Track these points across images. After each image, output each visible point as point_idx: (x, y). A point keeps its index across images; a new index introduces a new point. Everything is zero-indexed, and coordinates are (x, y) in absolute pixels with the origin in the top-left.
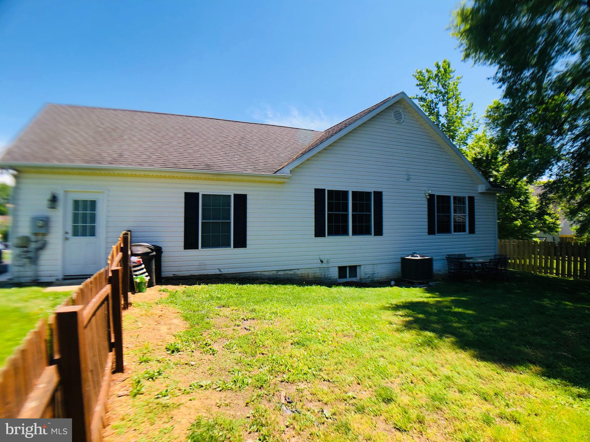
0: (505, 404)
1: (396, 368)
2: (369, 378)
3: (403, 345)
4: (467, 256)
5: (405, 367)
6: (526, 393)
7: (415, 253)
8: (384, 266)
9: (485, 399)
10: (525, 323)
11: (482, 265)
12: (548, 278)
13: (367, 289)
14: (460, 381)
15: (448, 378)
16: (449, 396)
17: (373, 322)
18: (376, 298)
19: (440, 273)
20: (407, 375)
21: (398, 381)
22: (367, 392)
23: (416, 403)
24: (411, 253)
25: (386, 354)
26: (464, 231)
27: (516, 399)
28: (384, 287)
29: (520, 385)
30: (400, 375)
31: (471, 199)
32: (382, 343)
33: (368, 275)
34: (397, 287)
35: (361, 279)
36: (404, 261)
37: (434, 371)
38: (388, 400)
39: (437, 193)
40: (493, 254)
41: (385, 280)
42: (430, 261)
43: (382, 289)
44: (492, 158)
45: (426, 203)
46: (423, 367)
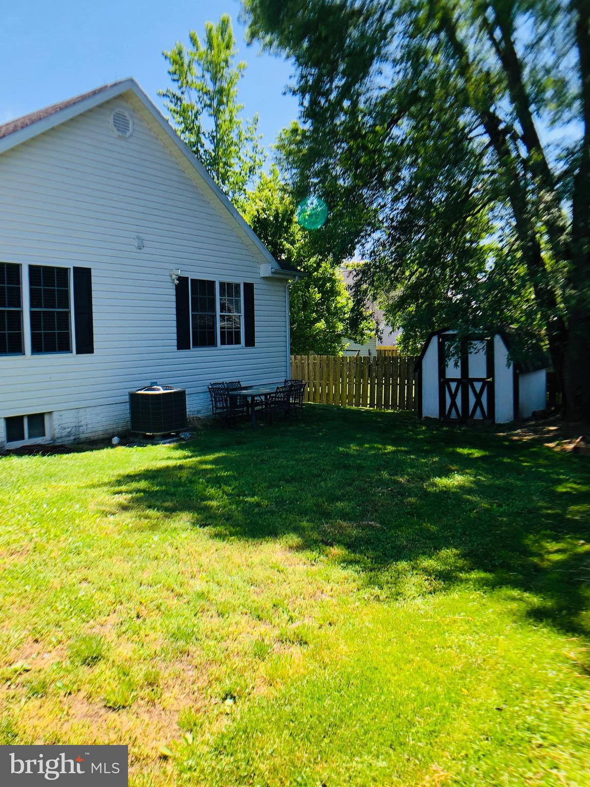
0: (288, 618)
1: (111, 597)
2: (58, 625)
3: (126, 551)
4: (243, 384)
5: (127, 590)
6: (318, 593)
7: (156, 384)
8: (98, 410)
9: (259, 618)
10: (323, 484)
11: (266, 398)
12: (359, 412)
13: (65, 456)
14: (221, 596)
15: (201, 595)
16: (202, 627)
17: (72, 519)
18: (82, 471)
19: (199, 416)
20: (131, 605)
21: (114, 618)
22: (54, 653)
23: (145, 652)
24: (148, 383)
25: (92, 574)
26: (238, 342)
27: (304, 606)
28: (99, 449)
29: (310, 583)
30: (119, 607)
31: (249, 288)
32: (86, 554)
33: (69, 430)
34: (123, 447)
35: (53, 439)
36: (134, 397)
37: (178, 589)
38: (92, 660)
39: (191, 276)
40: (283, 380)
41: (101, 437)
42: (181, 395)
43: (95, 452)
44: (283, 220)
45: (174, 292)
46: (159, 586)
